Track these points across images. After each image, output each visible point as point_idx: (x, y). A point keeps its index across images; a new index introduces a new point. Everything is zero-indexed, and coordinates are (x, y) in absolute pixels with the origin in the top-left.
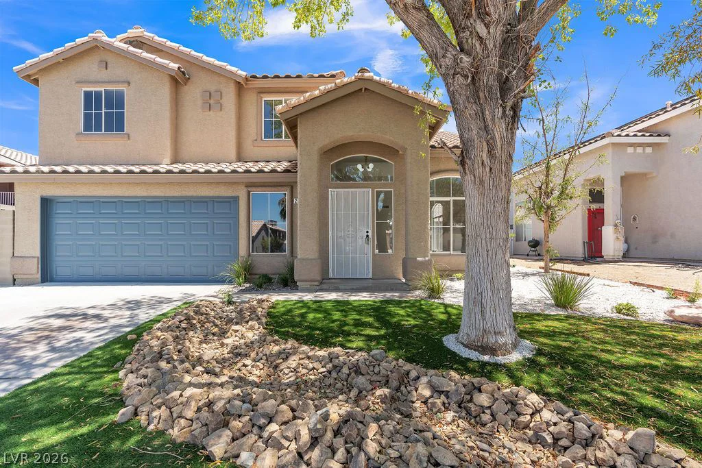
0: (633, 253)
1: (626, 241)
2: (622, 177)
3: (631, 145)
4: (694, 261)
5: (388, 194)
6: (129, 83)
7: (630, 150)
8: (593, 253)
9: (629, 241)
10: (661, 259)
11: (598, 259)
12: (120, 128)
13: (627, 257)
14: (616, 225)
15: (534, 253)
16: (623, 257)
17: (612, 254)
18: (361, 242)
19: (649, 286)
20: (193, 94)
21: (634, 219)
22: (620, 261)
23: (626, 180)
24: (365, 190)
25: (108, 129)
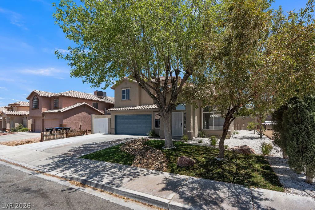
6: (130, 87)
12: (129, 98)
18: (180, 126)
24: (181, 112)
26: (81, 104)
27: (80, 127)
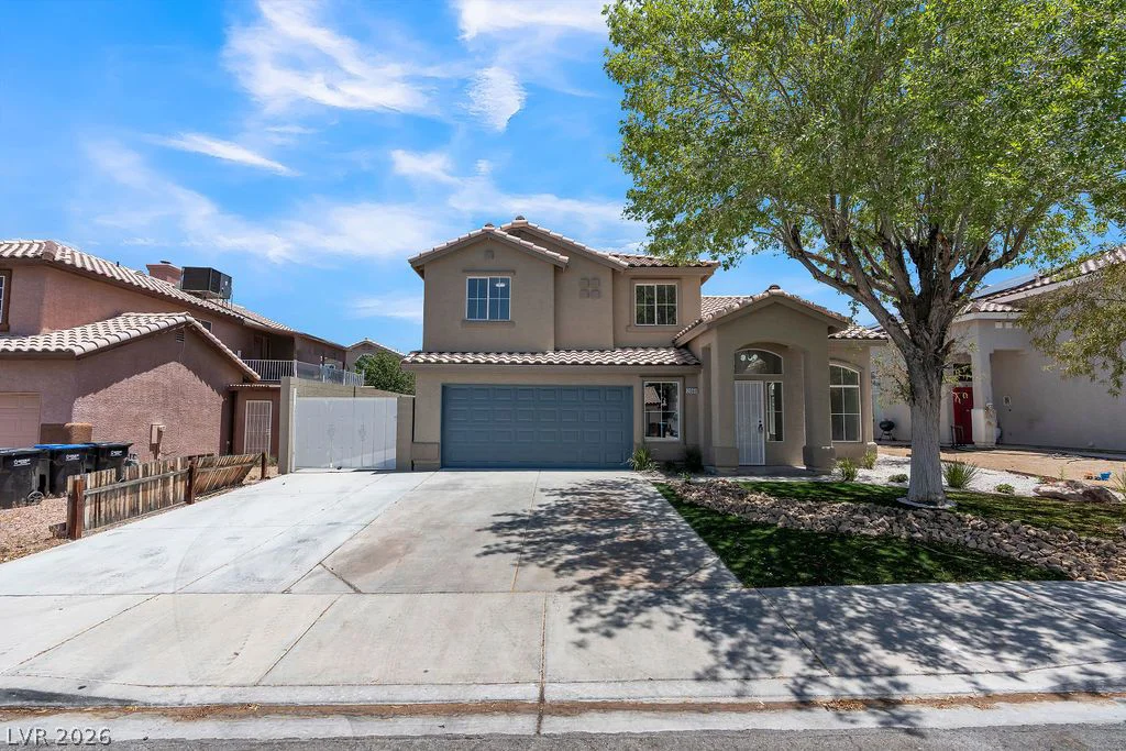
0: (1006, 439)
1: (999, 426)
2: (991, 355)
3: (999, 321)
4: (1073, 449)
5: (778, 386)
6: (514, 272)
7: (999, 326)
8: (963, 438)
9: (1002, 425)
10: (1039, 447)
11: (969, 446)
12: (505, 315)
13: (1001, 443)
14: (987, 409)
15: (888, 437)
16: (997, 443)
17: (983, 440)
18: (754, 431)
19: (1024, 474)
20: (571, 282)
21: (1007, 400)
22: (994, 449)
23: (996, 357)
24: (757, 382)
25: (494, 316)
26: (171, 322)
27: (154, 441)
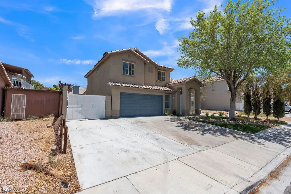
6: (135, 62)
12: (133, 74)
20: (147, 67)
25: (130, 74)
